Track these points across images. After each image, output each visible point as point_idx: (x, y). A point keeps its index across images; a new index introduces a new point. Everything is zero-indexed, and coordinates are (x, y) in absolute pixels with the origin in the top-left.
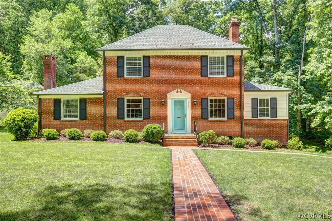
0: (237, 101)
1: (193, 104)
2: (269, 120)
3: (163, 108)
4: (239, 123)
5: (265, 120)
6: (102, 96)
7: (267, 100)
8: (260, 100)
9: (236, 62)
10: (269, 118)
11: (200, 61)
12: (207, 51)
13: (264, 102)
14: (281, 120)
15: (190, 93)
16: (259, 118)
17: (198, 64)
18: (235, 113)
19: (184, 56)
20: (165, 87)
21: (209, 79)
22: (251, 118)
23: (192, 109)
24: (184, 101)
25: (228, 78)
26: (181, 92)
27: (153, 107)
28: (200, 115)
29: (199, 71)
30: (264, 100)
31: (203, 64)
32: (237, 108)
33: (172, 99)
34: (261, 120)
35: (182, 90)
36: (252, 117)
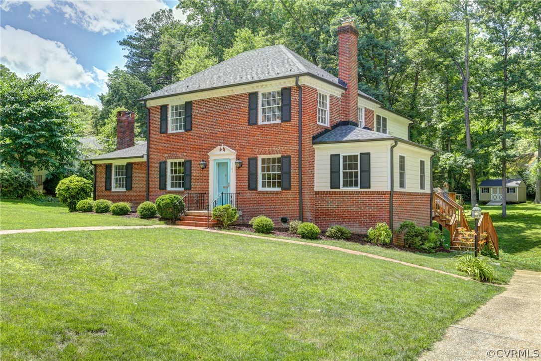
0: (294, 160)
1: (239, 167)
2: (357, 193)
3: (205, 173)
4: (297, 196)
5: (352, 193)
6: (145, 159)
7: (356, 156)
8: (345, 157)
9: (294, 97)
10: (358, 189)
11: (247, 101)
12: (255, 85)
13: (350, 160)
14: (378, 193)
15: (235, 150)
16: (342, 189)
17: (245, 106)
18: (292, 180)
19: (229, 97)
20: (209, 142)
21: (259, 127)
22: (329, 189)
23: (237, 175)
24: (227, 163)
25: (284, 124)
26: (224, 150)
27: (195, 173)
28: (247, 184)
29: (247, 116)
30: (350, 157)
31: (252, 107)
32: (294, 171)
33: (214, 160)
34: (345, 193)
35: (225, 147)
36: (331, 188)
